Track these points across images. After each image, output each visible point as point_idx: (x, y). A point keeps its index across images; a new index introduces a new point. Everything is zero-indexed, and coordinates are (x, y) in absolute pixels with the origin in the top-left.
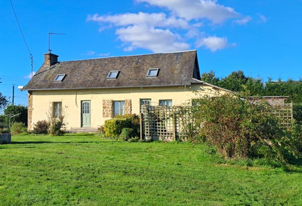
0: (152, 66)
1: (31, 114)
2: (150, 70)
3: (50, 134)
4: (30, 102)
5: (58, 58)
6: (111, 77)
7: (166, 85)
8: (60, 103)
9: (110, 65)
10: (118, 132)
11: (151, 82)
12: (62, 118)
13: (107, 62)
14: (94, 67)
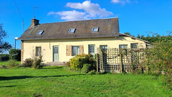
0: (94, 26)
1: (23, 54)
2: (94, 28)
3: (33, 68)
4: (22, 47)
5: (39, 22)
6: (71, 32)
7: (104, 36)
8: (40, 47)
9: (70, 25)
10: (80, 67)
11: (95, 35)
12: (41, 57)
13: (68, 24)
14: (60, 27)
